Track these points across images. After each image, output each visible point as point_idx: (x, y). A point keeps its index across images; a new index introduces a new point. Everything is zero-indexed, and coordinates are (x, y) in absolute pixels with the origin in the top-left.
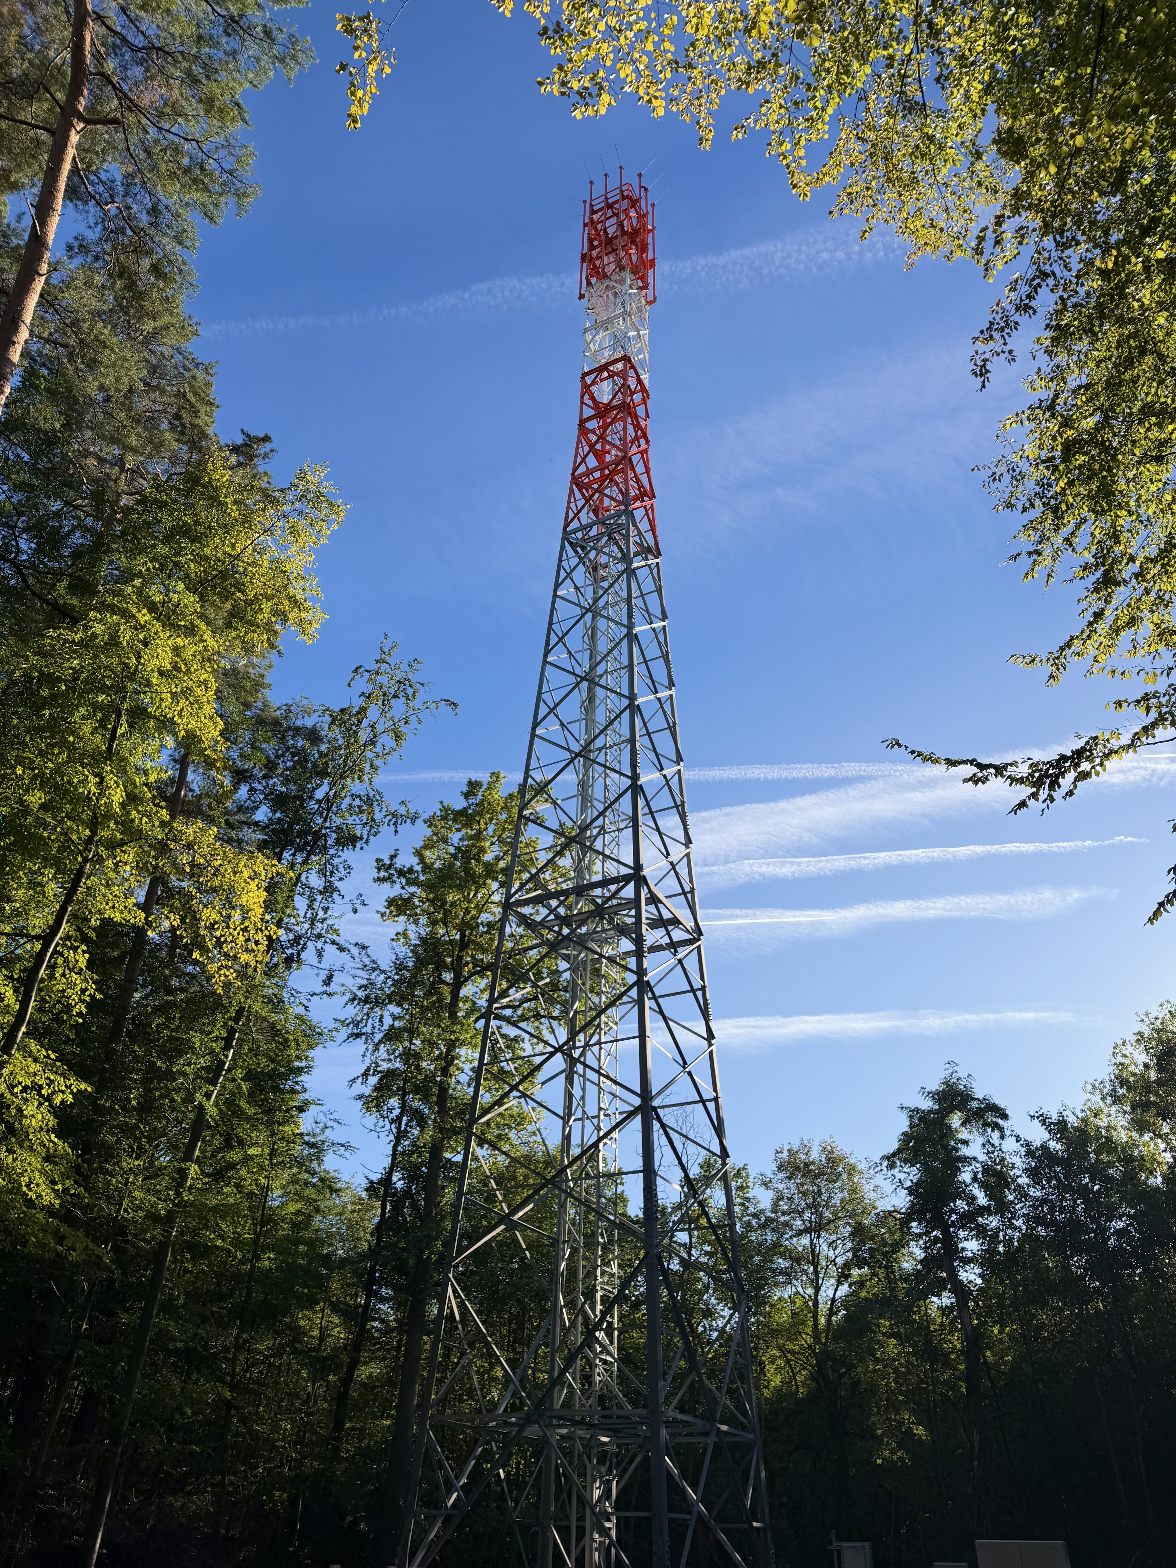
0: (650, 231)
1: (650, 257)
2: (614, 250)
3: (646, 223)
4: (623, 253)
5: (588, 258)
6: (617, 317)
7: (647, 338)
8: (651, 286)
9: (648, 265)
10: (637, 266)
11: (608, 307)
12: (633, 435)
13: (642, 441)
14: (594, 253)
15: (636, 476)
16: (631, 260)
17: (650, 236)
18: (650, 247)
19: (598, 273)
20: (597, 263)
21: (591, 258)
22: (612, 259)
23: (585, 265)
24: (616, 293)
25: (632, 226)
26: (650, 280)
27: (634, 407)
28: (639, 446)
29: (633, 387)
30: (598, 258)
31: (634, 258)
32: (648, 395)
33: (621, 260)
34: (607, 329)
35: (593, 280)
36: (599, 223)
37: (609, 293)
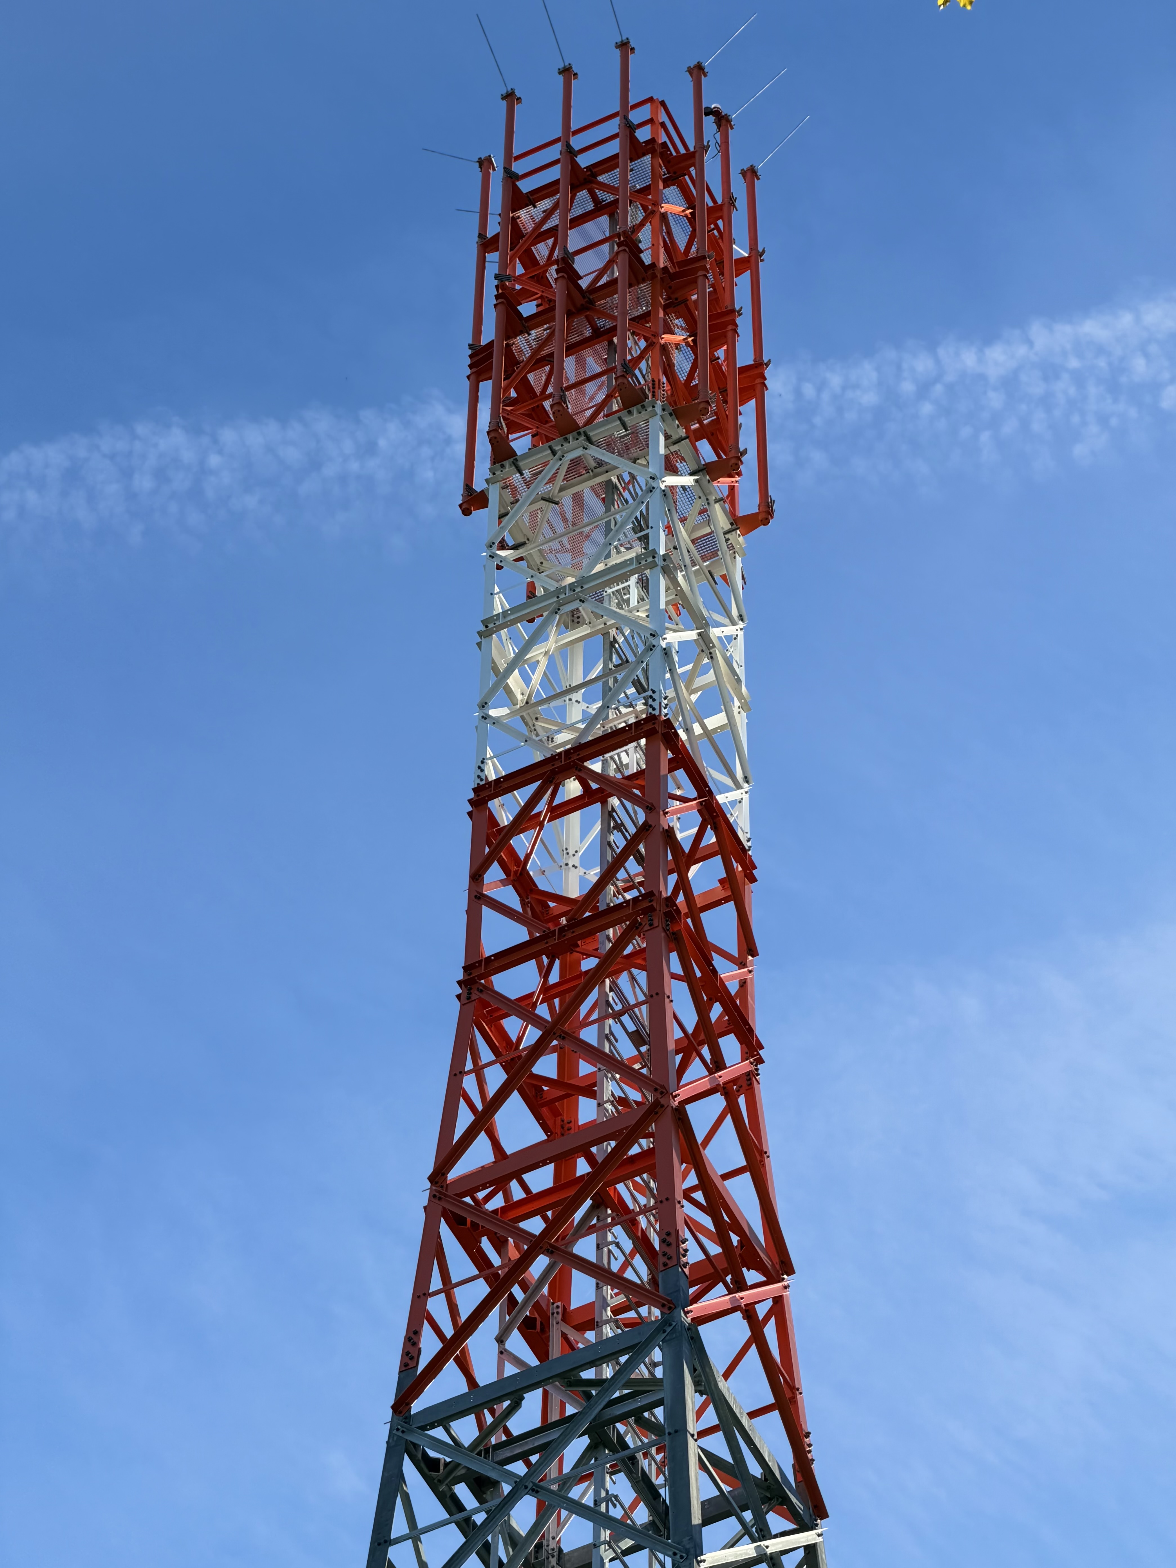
0: (743, 264)
1: (745, 357)
2: (599, 334)
3: (726, 237)
4: (635, 346)
5: (498, 361)
6: (619, 574)
7: (738, 652)
8: (750, 462)
9: (735, 384)
10: (692, 391)
11: (578, 539)
12: (690, 1020)
13: (730, 1046)
14: (523, 344)
15: (706, 1183)
16: (669, 369)
17: (743, 282)
18: (744, 324)
19: (538, 415)
20: (536, 379)
21: (512, 361)
22: (594, 365)
23: (486, 388)
24: (610, 487)
25: (670, 248)
26: (747, 440)
27: (695, 911)
28: (718, 1064)
29: (685, 835)
30: (538, 361)
31: (682, 363)
32: (749, 867)
33: (629, 367)
34: (575, 620)
35: (521, 443)
36: (540, 236)
37: (586, 489)
